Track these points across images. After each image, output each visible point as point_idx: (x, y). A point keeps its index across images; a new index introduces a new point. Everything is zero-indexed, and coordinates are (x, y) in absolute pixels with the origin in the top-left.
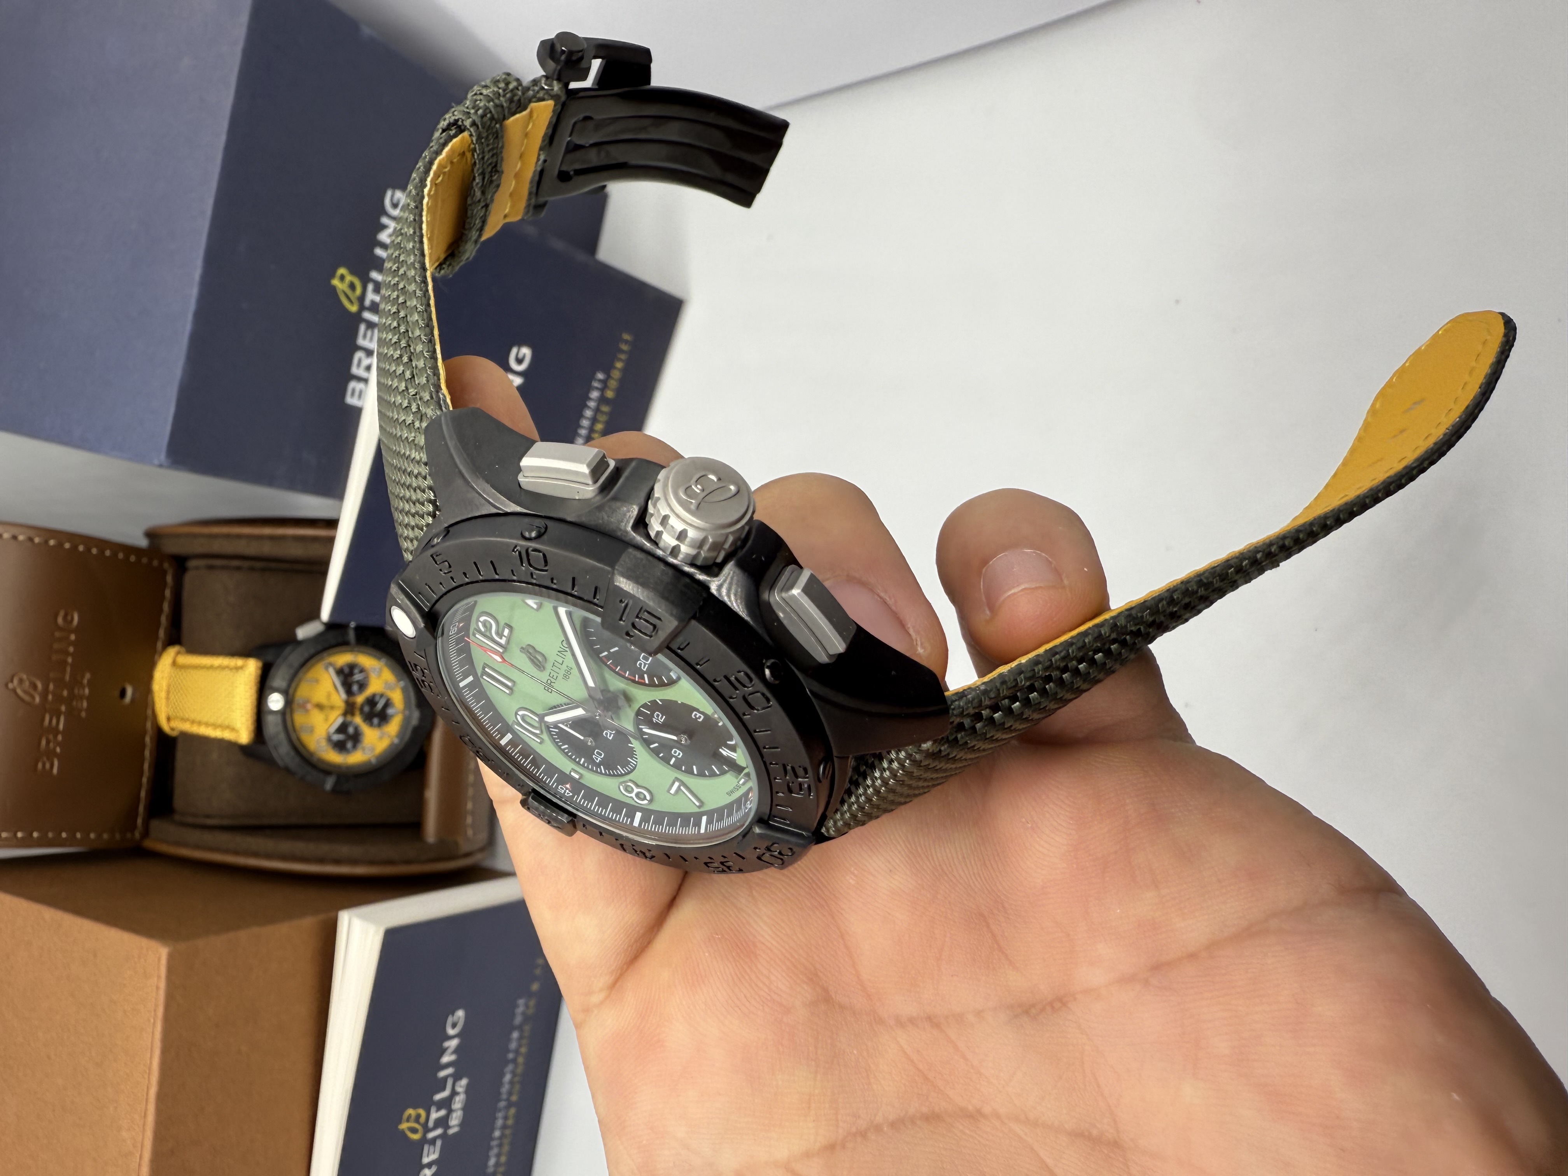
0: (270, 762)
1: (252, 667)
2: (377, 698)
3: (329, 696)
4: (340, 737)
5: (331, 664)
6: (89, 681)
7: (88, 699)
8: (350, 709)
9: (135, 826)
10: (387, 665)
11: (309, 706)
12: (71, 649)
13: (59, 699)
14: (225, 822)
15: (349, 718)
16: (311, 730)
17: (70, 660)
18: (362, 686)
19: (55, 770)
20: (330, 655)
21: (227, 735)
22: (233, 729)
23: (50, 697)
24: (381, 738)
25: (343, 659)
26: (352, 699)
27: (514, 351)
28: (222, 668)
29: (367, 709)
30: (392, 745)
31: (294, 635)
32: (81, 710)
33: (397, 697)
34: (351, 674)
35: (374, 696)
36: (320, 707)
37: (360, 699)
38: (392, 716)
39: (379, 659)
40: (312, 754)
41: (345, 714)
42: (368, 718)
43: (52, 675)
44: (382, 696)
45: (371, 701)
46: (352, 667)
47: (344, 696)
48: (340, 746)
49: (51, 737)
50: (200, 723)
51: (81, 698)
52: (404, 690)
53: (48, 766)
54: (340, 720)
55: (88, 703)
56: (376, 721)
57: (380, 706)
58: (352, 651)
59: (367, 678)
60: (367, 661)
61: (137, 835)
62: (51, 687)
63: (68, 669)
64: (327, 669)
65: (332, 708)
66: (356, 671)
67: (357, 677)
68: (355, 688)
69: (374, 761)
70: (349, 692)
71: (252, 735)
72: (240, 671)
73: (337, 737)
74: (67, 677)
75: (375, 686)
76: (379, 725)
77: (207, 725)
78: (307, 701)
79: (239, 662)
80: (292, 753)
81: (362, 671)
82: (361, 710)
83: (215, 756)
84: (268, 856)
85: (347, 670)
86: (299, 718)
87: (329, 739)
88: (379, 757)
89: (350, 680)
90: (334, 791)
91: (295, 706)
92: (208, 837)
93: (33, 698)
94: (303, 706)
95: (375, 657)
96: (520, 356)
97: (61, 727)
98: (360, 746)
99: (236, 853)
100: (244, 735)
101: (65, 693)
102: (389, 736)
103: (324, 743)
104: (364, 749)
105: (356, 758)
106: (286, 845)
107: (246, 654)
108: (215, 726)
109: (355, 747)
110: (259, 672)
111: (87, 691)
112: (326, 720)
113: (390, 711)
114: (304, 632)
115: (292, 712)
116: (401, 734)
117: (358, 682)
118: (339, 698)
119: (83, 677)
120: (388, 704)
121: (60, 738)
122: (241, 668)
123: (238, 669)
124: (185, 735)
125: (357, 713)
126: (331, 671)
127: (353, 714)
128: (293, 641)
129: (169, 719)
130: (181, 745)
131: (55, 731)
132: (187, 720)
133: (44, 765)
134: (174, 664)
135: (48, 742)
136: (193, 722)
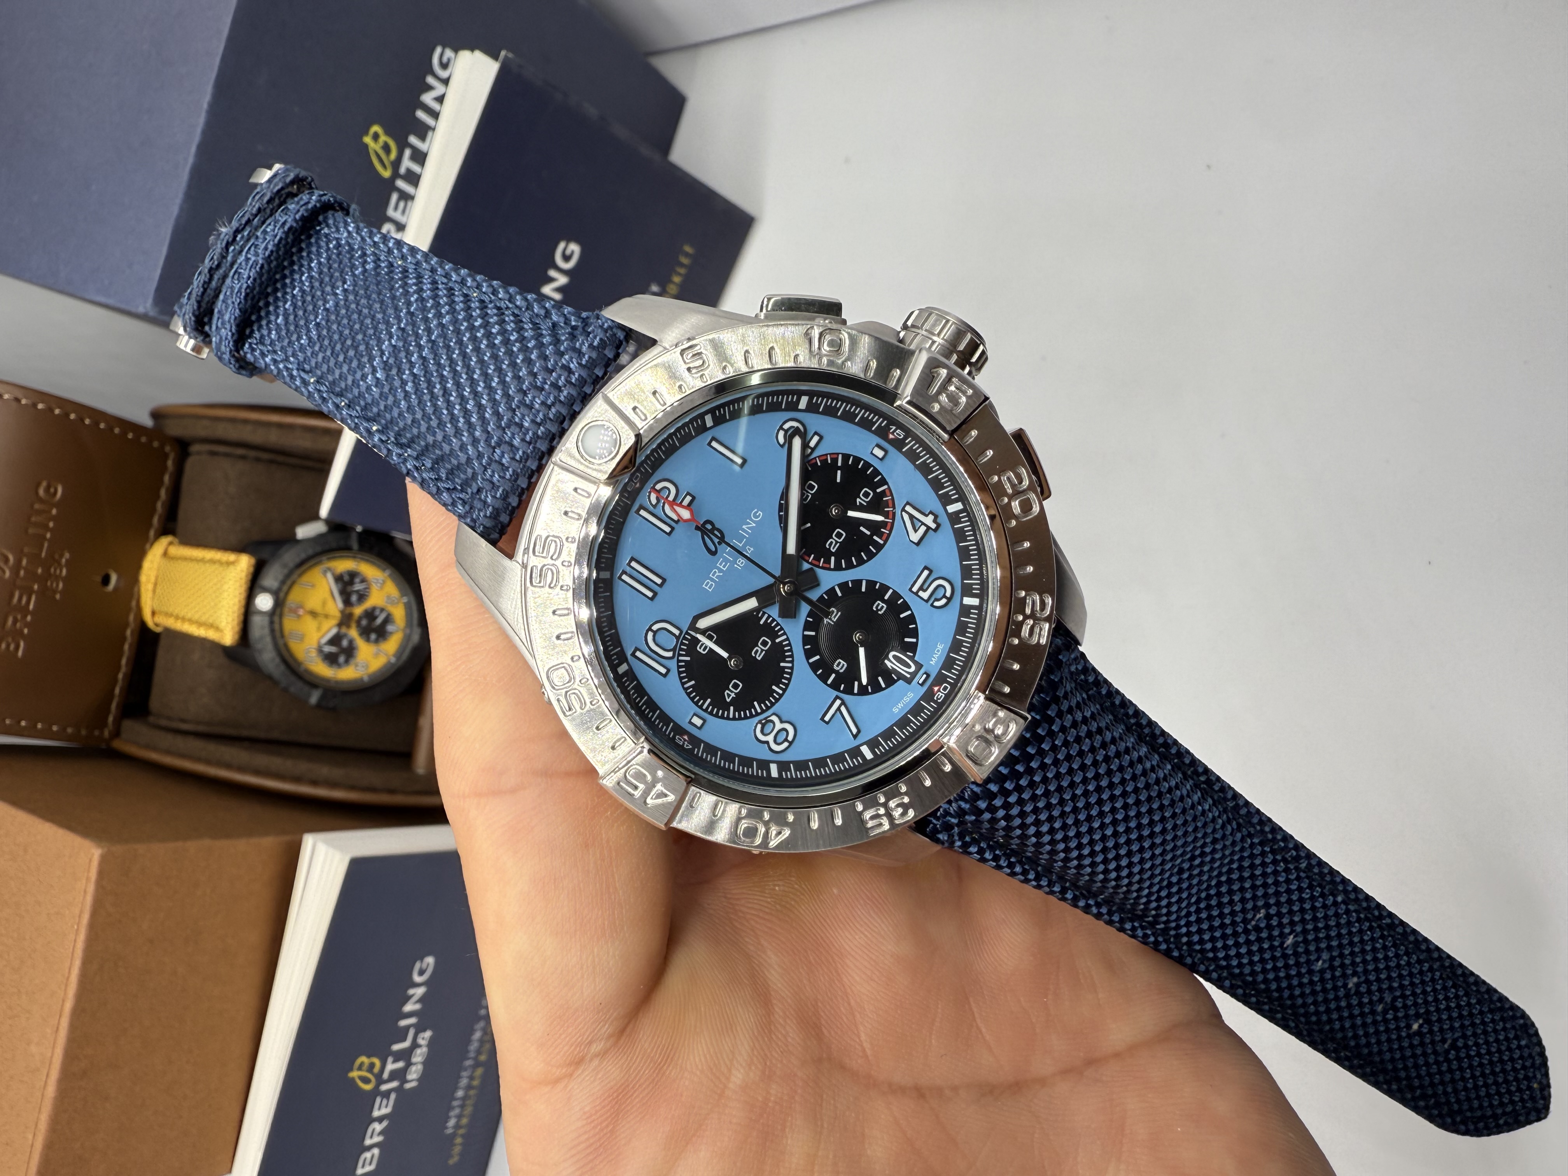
0: (254, 668)
1: (244, 563)
2: (377, 612)
3: (324, 603)
4: (333, 649)
5: (329, 569)
6: (67, 561)
7: (65, 580)
8: (346, 620)
9: (103, 724)
10: (390, 576)
11: (301, 612)
12: (51, 524)
13: (32, 576)
14: (201, 728)
15: (344, 630)
16: (302, 638)
17: (48, 535)
18: (362, 597)
19: (20, 653)
20: (329, 559)
21: (211, 635)
22: (217, 629)
23: (22, 573)
24: (376, 655)
25: (344, 565)
26: (348, 610)
27: (562, 245)
28: (212, 561)
29: (364, 622)
30: (389, 665)
31: (294, 534)
32: (55, 592)
33: (399, 613)
34: (351, 582)
35: (374, 609)
36: (314, 614)
37: (358, 611)
38: (391, 633)
39: (384, 570)
40: (299, 664)
41: (340, 625)
42: (365, 633)
43: (26, 550)
44: (382, 610)
45: (370, 615)
46: (353, 575)
47: (340, 605)
48: (331, 659)
49: (19, 617)
50: (184, 619)
51: (57, 578)
52: (407, 606)
53: (12, 647)
54: (334, 631)
55: (64, 585)
56: (373, 636)
57: (379, 621)
58: (354, 557)
59: (368, 588)
60: (370, 571)
61: (106, 733)
62: (24, 562)
63: (46, 545)
64: (325, 573)
65: (327, 616)
66: (357, 580)
67: (358, 587)
68: (354, 598)
69: (366, 678)
70: (347, 602)
71: (237, 637)
72: (232, 567)
73: (328, 649)
74: (43, 555)
75: (376, 599)
76: (377, 641)
77: (191, 621)
78: (301, 606)
79: (231, 557)
80: (278, 660)
81: (363, 581)
82: (358, 622)
83: (195, 655)
84: (241, 769)
85: (346, 578)
86: (289, 624)
87: (320, 650)
88: (372, 676)
89: (349, 589)
90: (319, 706)
91: (286, 610)
92: (181, 743)
93: (4, 572)
94: (294, 611)
95: (379, 567)
96: (568, 252)
97: (31, 607)
98: (352, 661)
99: (208, 762)
100: (228, 637)
101: (40, 571)
102: (386, 655)
103: (314, 654)
104: (356, 666)
105: (347, 674)
106: (262, 759)
107: (240, 549)
108: (200, 624)
109: (347, 662)
110: (252, 569)
111: (64, 571)
112: (319, 629)
113: (390, 628)
114: (304, 532)
115: (281, 616)
116: (399, 654)
117: (357, 592)
118: (335, 607)
119: (61, 556)
120: (388, 620)
121: (29, 618)
122: (233, 563)
123: (229, 564)
124: (168, 631)
125: (354, 625)
126: (329, 576)
127: (349, 627)
128: (292, 540)
129: (153, 613)
130: (163, 643)
131: (25, 610)
132: (171, 615)
133: (8, 646)
134: (165, 554)
135: (15, 621)
136: (177, 618)
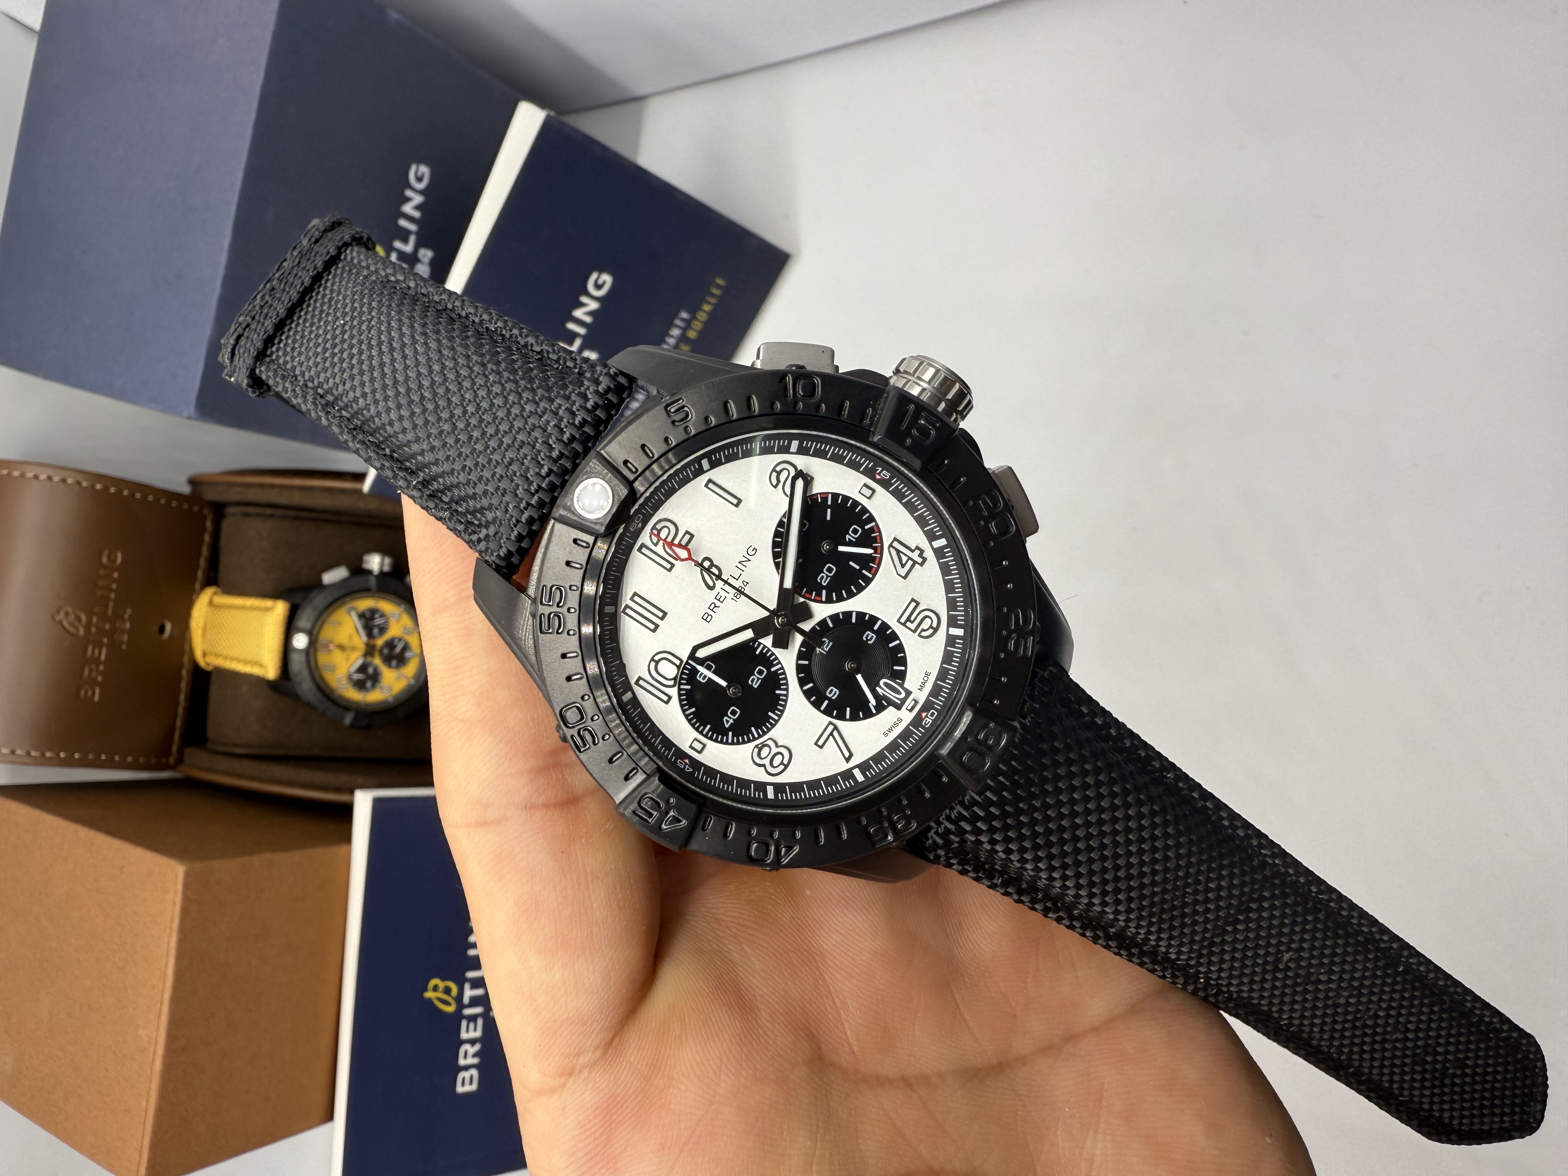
0: (295, 697)
1: (280, 608)
2: (396, 642)
3: (350, 637)
4: (360, 676)
5: (353, 608)
6: (129, 616)
7: (129, 632)
8: (370, 650)
9: (169, 753)
10: (404, 611)
11: (331, 647)
12: (114, 586)
13: (101, 631)
14: (255, 752)
15: (369, 659)
16: (333, 669)
17: (112, 596)
18: (383, 630)
19: (96, 698)
20: (353, 600)
21: (256, 671)
22: (261, 665)
23: (93, 630)
24: (398, 679)
25: (365, 604)
26: (372, 642)
28: (253, 608)
29: (386, 651)
30: (409, 686)
31: (320, 580)
32: (122, 643)
33: (414, 641)
34: (372, 618)
35: (393, 639)
36: (342, 648)
37: (380, 642)
38: (409, 659)
39: (398, 605)
40: (333, 691)
41: (365, 655)
42: (387, 660)
43: (95, 609)
44: (400, 639)
45: (391, 644)
46: (373, 612)
47: (365, 638)
48: (360, 685)
49: (93, 667)
50: (232, 659)
51: (122, 631)
53: (89, 693)
54: (361, 661)
55: (129, 637)
56: (394, 663)
57: (398, 649)
58: (373, 597)
59: (387, 623)
60: (387, 606)
61: (172, 761)
62: (95, 620)
63: (111, 604)
64: (349, 612)
65: (353, 649)
66: (377, 616)
67: (378, 621)
68: (376, 632)
69: (391, 700)
70: (370, 635)
71: (278, 672)
72: (268, 613)
73: (357, 676)
74: (110, 612)
75: (394, 631)
76: (397, 667)
77: (238, 660)
78: (331, 642)
79: (268, 603)
80: (315, 689)
81: (383, 616)
82: (381, 652)
83: (244, 690)
84: (291, 784)
85: (368, 615)
86: (322, 658)
87: (350, 678)
88: (396, 697)
89: (371, 624)
90: (353, 726)
91: (319, 646)
92: (236, 765)
93: (78, 630)
94: (326, 647)
95: (394, 603)
97: (103, 657)
98: (378, 685)
99: (262, 780)
100: (271, 672)
101: (108, 626)
102: (406, 678)
103: (345, 682)
104: (382, 688)
105: (375, 696)
106: (306, 774)
107: (275, 596)
108: (246, 662)
109: (374, 686)
110: (287, 613)
111: (128, 626)
112: (348, 660)
113: (408, 654)
114: (329, 578)
115: (315, 652)
116: (416, 676)
117: (378, 626)
118: (360, 640)
119: (125, 612)
120: (406, 648)
121: (102, 667)
122: (270, 609)
123: (266, 610)
124: (219, 670)
125: (377, 655)
126: (354, 615)
127: (373, 656)
128: (319, 585)
129: (204, 655)
130: (214, 679)
131: (97, 661)
132: (220, 656)
133: (86, 692)
134: (211, 603)
135: (91, 671)
136: (226, 658)
